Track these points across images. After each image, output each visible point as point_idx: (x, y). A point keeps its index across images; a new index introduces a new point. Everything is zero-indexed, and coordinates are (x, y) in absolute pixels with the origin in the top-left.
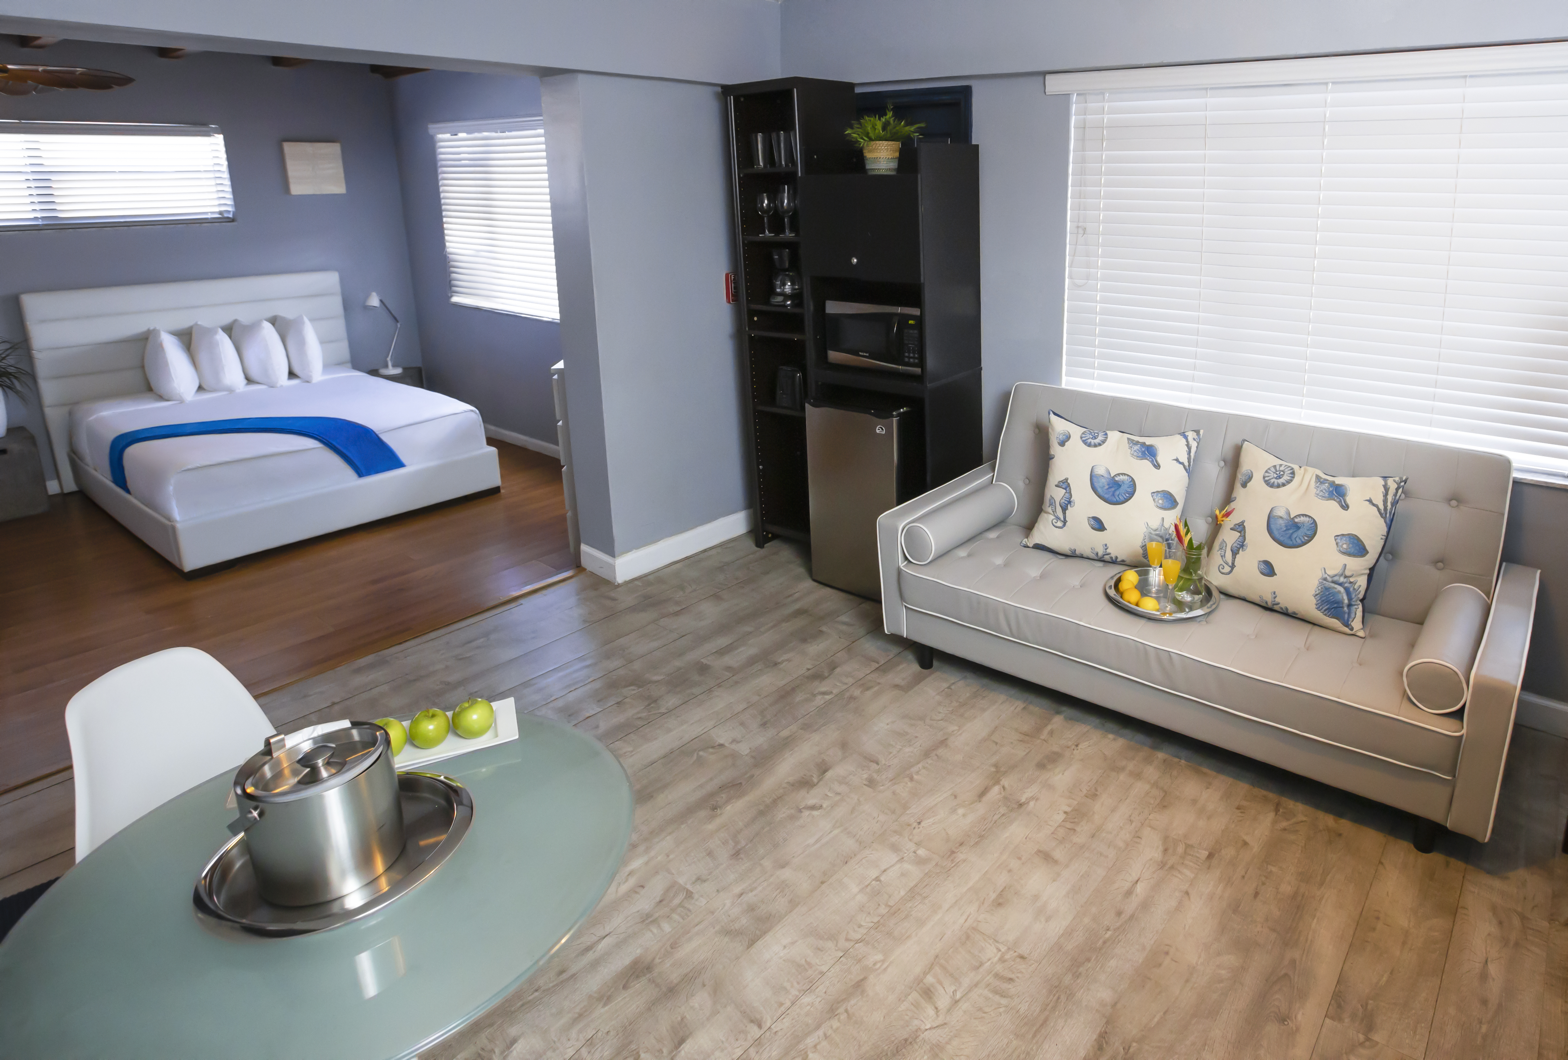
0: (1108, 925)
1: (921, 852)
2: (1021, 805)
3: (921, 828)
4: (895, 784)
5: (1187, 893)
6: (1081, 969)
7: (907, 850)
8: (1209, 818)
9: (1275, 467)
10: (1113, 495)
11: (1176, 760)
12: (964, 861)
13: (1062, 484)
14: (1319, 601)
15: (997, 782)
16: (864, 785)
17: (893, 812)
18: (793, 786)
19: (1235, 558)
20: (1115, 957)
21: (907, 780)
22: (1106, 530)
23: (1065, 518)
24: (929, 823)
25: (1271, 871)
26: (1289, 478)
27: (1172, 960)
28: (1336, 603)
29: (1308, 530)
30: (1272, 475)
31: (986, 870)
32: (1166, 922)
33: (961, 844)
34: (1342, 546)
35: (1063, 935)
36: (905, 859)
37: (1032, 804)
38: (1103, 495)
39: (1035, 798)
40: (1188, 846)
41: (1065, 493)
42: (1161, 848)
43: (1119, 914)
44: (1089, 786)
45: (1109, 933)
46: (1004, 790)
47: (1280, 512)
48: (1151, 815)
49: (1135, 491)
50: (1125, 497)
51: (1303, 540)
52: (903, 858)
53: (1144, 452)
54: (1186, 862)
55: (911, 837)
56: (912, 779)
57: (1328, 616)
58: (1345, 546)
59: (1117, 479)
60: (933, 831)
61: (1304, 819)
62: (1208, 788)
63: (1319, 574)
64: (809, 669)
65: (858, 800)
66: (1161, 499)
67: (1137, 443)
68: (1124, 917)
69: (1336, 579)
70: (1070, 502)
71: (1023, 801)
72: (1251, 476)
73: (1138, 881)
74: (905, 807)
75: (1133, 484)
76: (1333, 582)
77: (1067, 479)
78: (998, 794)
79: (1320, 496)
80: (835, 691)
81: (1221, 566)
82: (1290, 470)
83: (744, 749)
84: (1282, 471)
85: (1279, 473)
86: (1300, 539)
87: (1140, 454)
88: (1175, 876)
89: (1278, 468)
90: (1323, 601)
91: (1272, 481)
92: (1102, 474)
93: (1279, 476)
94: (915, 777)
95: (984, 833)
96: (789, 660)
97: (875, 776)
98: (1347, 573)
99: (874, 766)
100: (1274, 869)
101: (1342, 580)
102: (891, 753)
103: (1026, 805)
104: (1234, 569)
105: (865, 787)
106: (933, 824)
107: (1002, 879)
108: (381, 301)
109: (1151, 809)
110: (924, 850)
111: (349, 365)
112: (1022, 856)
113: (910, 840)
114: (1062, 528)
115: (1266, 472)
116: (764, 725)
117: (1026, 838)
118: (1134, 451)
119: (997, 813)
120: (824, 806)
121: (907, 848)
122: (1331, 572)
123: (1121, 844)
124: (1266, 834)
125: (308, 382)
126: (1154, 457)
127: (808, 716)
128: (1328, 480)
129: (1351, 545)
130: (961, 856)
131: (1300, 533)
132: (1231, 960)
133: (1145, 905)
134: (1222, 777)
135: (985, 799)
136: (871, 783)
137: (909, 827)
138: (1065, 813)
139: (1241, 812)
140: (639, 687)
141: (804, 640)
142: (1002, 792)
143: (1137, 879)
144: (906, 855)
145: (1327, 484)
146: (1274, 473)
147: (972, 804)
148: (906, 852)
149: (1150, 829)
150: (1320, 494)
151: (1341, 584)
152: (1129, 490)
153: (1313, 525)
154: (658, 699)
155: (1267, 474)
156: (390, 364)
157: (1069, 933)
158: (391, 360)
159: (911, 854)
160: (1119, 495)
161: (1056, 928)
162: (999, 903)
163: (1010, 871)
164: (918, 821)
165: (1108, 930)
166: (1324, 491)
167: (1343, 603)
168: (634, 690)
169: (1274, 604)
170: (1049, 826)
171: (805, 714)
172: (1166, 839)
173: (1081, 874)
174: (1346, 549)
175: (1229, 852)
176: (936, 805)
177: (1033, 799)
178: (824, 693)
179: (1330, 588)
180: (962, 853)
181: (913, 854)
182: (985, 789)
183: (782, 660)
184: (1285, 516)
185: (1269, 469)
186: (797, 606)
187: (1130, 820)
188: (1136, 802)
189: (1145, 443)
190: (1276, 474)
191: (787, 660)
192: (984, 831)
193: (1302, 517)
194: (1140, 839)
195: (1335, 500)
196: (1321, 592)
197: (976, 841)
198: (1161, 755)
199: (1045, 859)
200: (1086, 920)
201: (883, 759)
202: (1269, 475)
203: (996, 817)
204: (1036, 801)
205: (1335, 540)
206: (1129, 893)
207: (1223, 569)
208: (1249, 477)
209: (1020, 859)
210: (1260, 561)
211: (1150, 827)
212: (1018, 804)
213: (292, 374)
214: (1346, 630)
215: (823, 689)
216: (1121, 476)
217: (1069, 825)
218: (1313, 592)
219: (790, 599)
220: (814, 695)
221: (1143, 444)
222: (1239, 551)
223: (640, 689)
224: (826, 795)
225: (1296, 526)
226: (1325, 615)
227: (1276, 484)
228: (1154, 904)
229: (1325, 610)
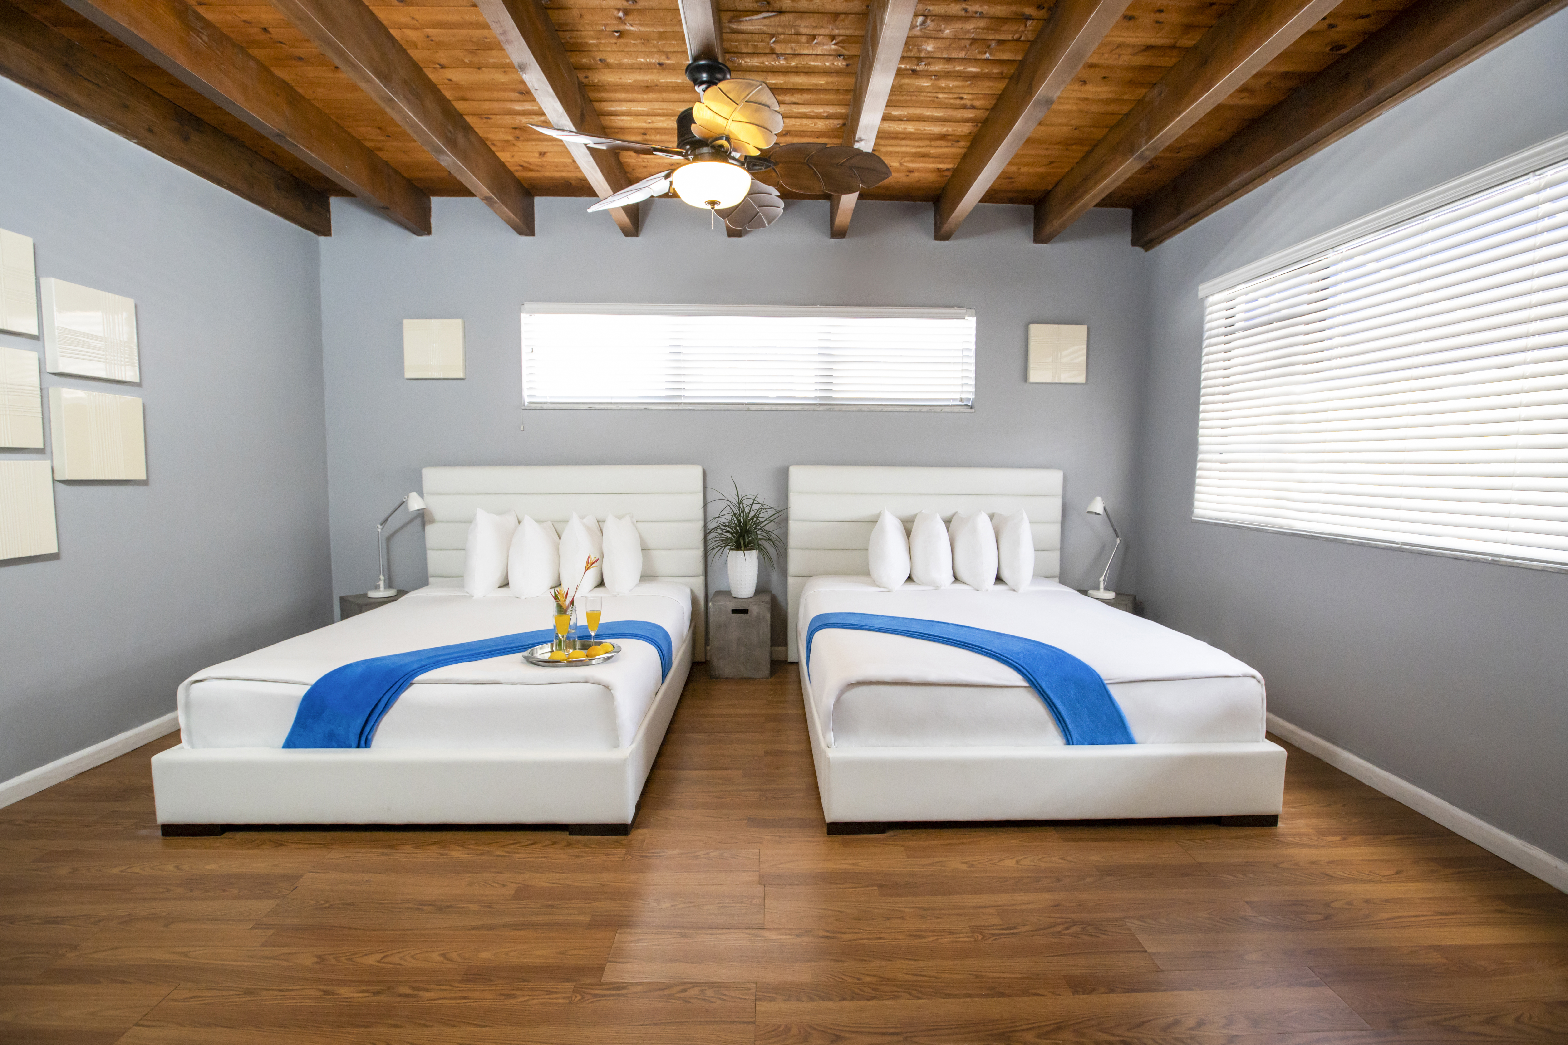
108: (1105, 508)
111: (1057, 579)
125: (1014, 590)
156: (1102, 586)
158: (1104, 580)
213: (999, 579)
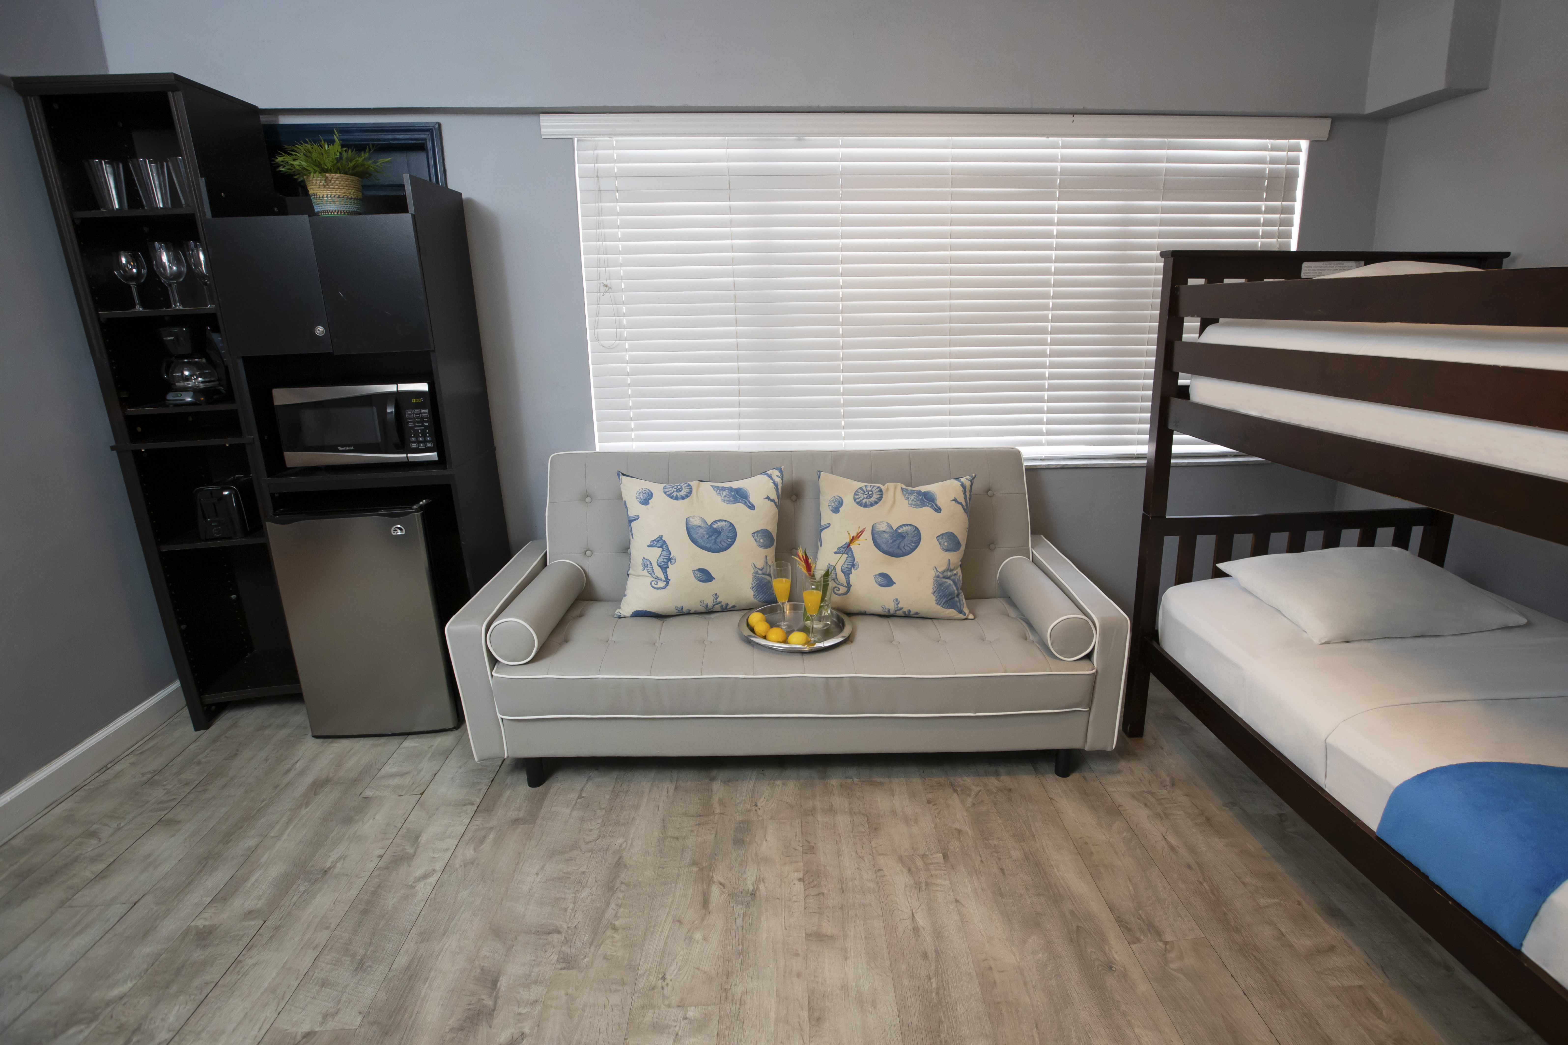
0: (926, 973)
1: (692, 1013)
2: (753, 894)
3: (670, 983)
4: (599, 946)
5: (957, 901)
6: (943, 1036)
7: (674, 1021)
8: (916, 822)
9: (861, 488)
10: (715, 543)
11: (849, 781)
12: (745, 993)
13: (656, 543)
14: (938, 597)
15: (710, 882)
16: (561, 969)
17: (623, 983)
18: (462, 1029)
19: (849, 578)
20: (958, 1003)
21: (609, 932)
22: (715, 579)
23: (666, 577)
24: (674, 971)
25: (995, 845)
26: (878, 496)
27: (999, 972)
28: (949, 595)
29: (913, 537)
30: (862, 496)
31: (775, 990)
32: (965, 938)
33: (728, 975)
34: (944, 545)
35: (899, 1012)
36: (680, 1034)
37: (762, 887)
38: (705, 545)
39: (760, 880)
40: (923, 856)
41: (662, 551)
42: (905, 871)
43: (925, 956)
44: (799, 841)
45: (934, 981)
46: (724, 886)
47: (883, 527)
48: (872, 843)
49: (736, 535)
50: (728, 543)
51: (911, 547)
52: (677, 1035)
53: (734, 495)
54: (933, 872)
55: (667, 1002)
56: (615, 929)
57: (947, 608)
58: (946, 544)
59: (715, 526)
60: (686, 977)
61: (979, 788)
62: (893, 796)
63: (933, 573)
64: (381, 857)
65: (567, 994)
66: (761, 538)
67: (723, 489)
68: (932, 955)
69: (945, 574)
70: (670, 560)
71: (751, 889)
72: (840, 501)
73: (913, 914)
74: (633, 968)
75: (732, 529)
76: (944, 577)
77: (661, 537)
78: (721, 894)
79: (914, 505)
80: (439, 866)
81: (835, 589)
82: (877, 489)
83: (350, 1019)
84: (870, 491)
85: (868, 493)
86: (908, 546)
87: (731, 498)
88: (937, 891)
89: (864, 488)
90: (941, 596)
91: (864, 501)
92: (699, 525)
93: (869, 496)
94: (617, 923)
95: (740, 947)
96: (343, 857)
97: (566, 949)
98: (952, 567)
99: (556, 938)
100: (995, 842)
101: (949, 574)
102: (566, 910)
103: (757, 892)
104: (851, 588)
105: (563, 972)
106: (679, 969)
107: (799, 990)
109: (867, 837)
110: (693, 1008)
112: (796, 950)
113: (669, 1006)
114: (665, 588)
115: (855, 494)
116: (360, 966)
117: (786, 929)
118: (725, 496)
119: (736, 916)
120: (526, 1030)
121: (672, 1018)
122: (940, 570)
123: (872, 885)
124: (965, 815)
126: (746, 499)
127: (420, 919)
128: (914, 491)
129: (950, 542)
130: (738, 990)
131: (906, 541)
132: (1034, 941)
133: (938, 934)
134: (896, 781)
135: (712, 907)
136: (568, 962)
137: (656, 991)
138: (800, 880)
139: (934, 805)
140: (90, 1022)
141: (348, 820)
142: (724, 890)
143: (911, 912)
144: (677, 1028)
145: (915, 494)
146: (863, 494)
147: (703, 920)
148: (675, 1024)
149: (882, 857)
150: (913, 503)
151: (948, 578)
152: (730, 535)
153: (916, 532)
154: (141, 1024)
155: (857, 497)
157: (902, 1007)
159: (682, 1024)
160: (721, 542)
161: (887, 1007)
162: (817, 1019)
163: (799, 975)
164: (660, 976)
165: (930, 979)
166: (915, 500)
167: (954, 594)
168: (81, 1032)
169: (896, 611)
170: (796, 904)
171: (414, 918)
172: (900, 859)
173: (863, 937)
174: (947, 546)
175: (954, 845)
176: (666, 943)
177: (759, 881)
178: (425, 876)
179: (943, 583)
180: (735, 985)
181: (685, 1021)
182: (704, 896)
183: (332, 862)
184: (888, 530)
185: (857, 491)
186: (309, 779)
187: (860, 857)
188: (850, 837)
189: (731, 488)
190: (866, 495)
191: (340, 858)
192: (739, 945)
193: (904, 527)
194: (882, 871)
195: (928, 506)
196: (938, 588)
197: (740, 962)
198: (834, 782)
199: (820, 940)
200: (906, 982)
201: (562, 923)
202: (860, 496)
203: (739, 922)
204: (764, 882)
205: (938, 540)
206: (916, 930)
207: (839, 590)
208: (839, 502)
209: (797, 955)
210: (876, 575)
211: (881, 854)
212: (749, 895)
214: (961, 616)
215: (419, 873)
216: (718, 522)
217: (814, 891)
218: (932, 591)
219: (291, 775)
220: (412, 887)
221: (731, 489)
222: (851, 570)
223: (93, 1025)
224: (519, 1014)
225: (902, 536)
226: (944, 608)
227: (868, 503)
228: (943, 928)
229: (944, 604)
